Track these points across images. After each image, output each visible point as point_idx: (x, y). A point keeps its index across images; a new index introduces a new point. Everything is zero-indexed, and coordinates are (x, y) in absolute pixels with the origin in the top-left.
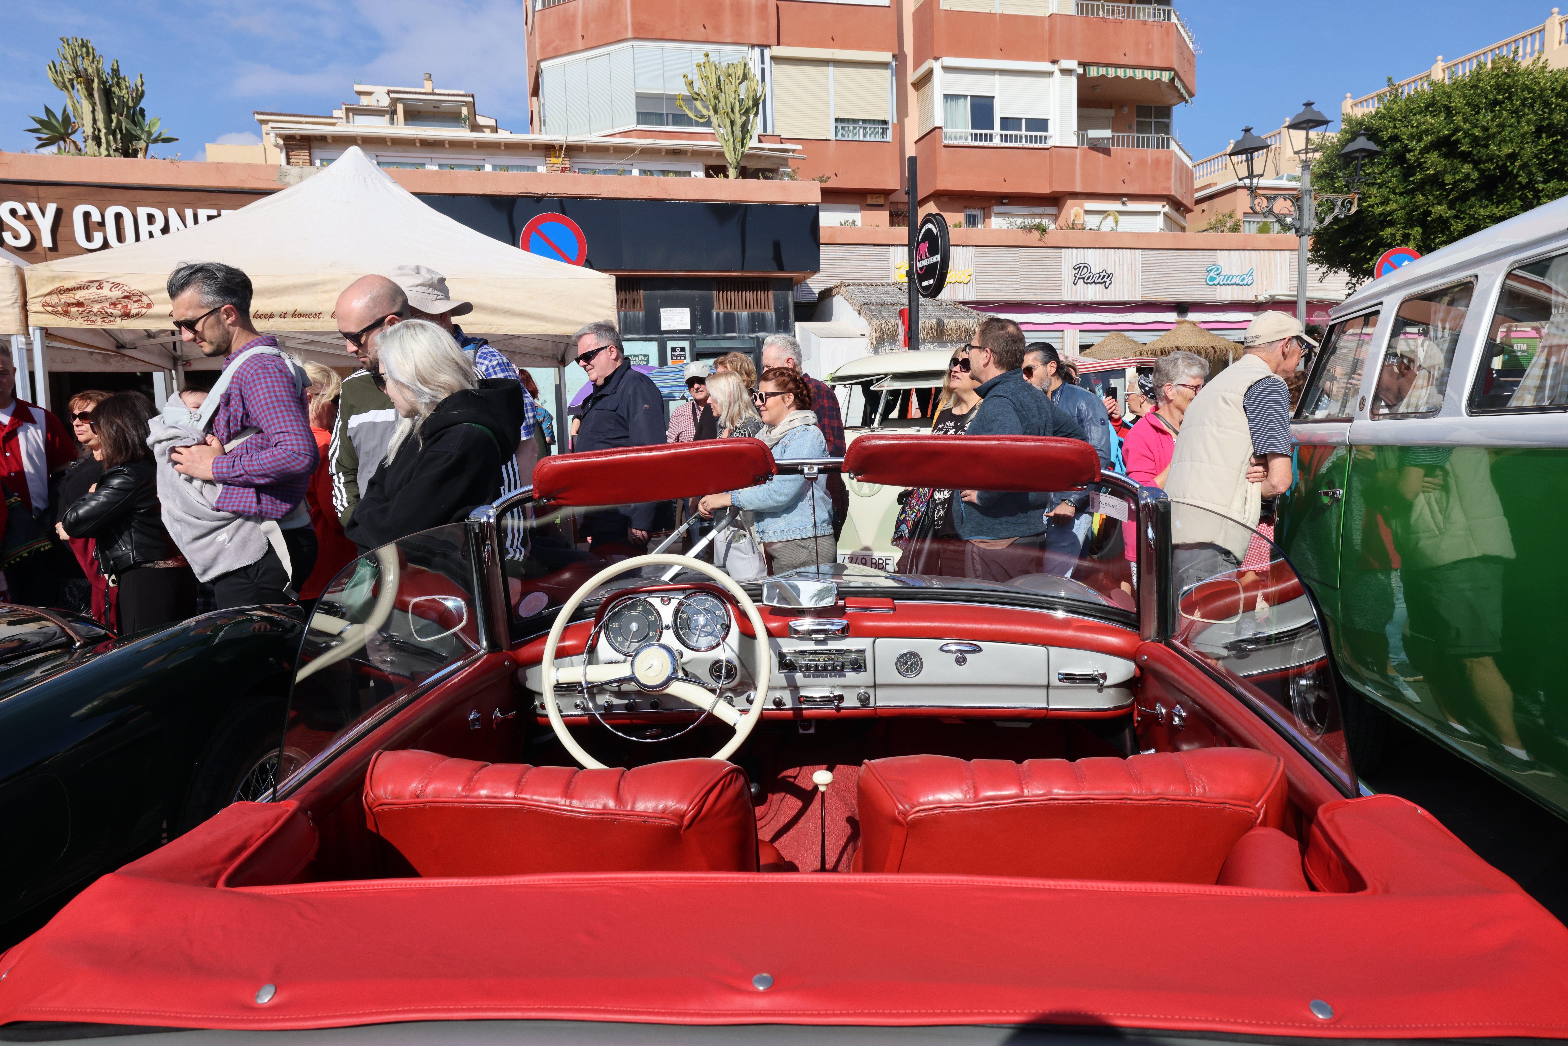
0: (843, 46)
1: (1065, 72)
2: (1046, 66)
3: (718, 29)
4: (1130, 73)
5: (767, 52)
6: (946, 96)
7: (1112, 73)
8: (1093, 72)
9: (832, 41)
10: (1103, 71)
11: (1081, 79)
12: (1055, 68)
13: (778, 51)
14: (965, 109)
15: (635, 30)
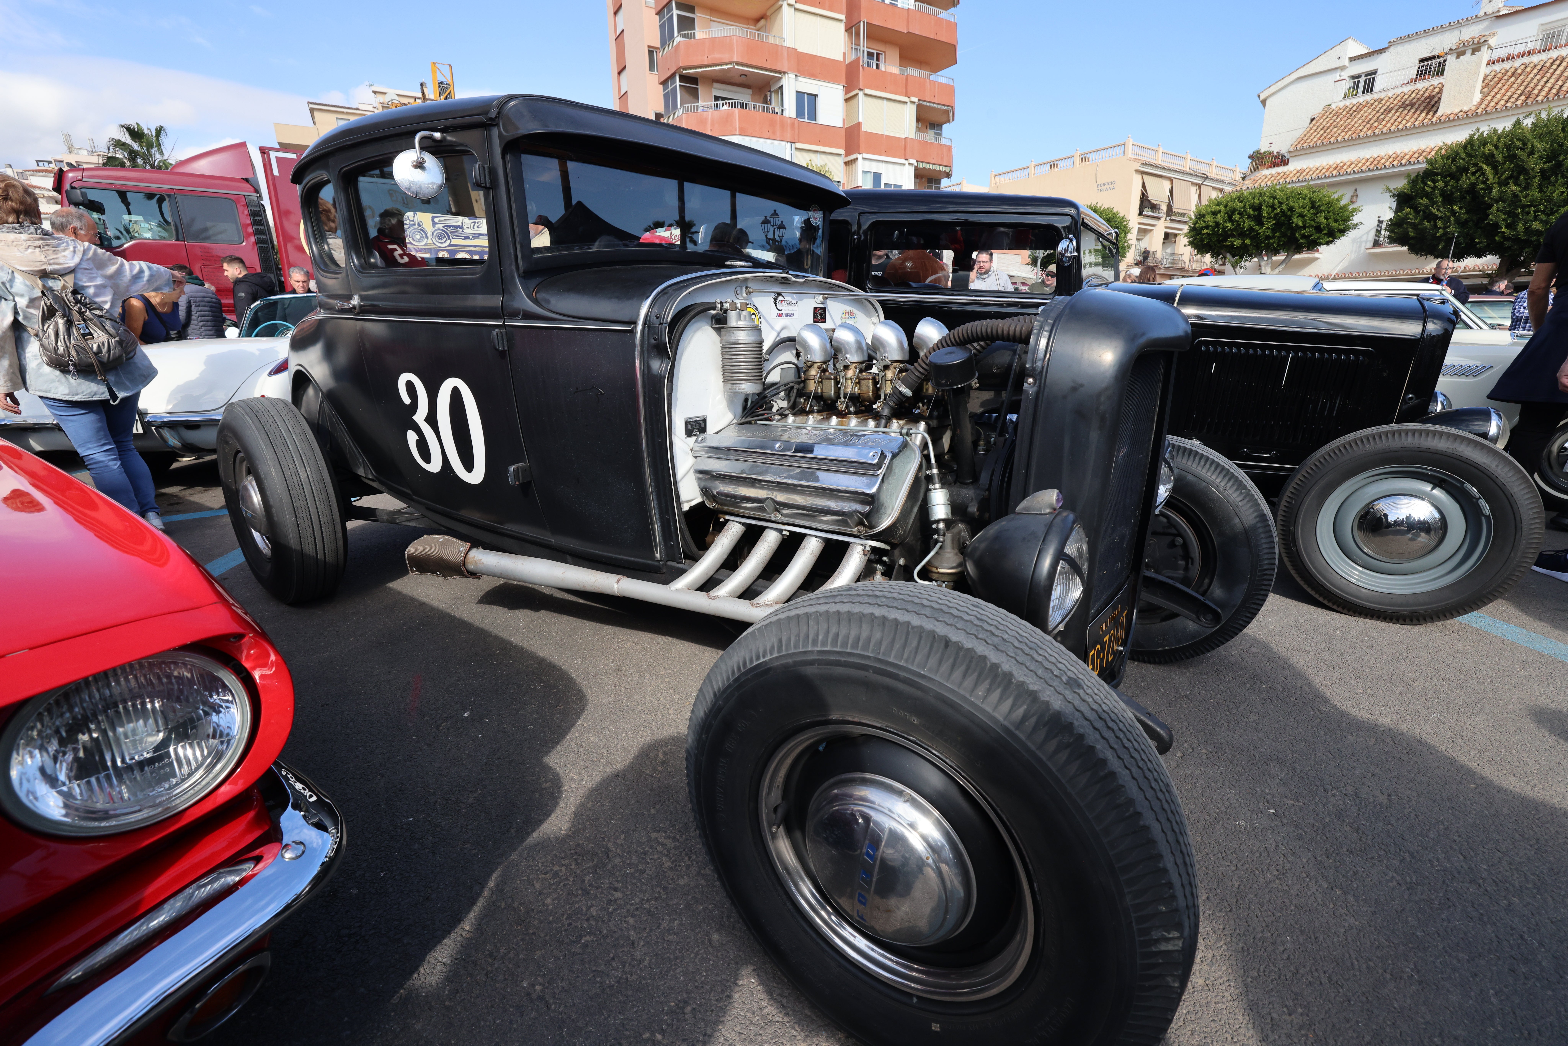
0: (824, 145)
1: (911, 164)
2: (903, 161)
3: (774, 133)
4: (934, 167)
5: (794, 145)
6: (864, 172)
7: (928, 166)
8: (921, 165)
9: (819, 142)
10: (924, 165)
11: (916, 168)
12: (906, 162)
13: (799, 145)
14: (870, 178)
15: (740, 131)
